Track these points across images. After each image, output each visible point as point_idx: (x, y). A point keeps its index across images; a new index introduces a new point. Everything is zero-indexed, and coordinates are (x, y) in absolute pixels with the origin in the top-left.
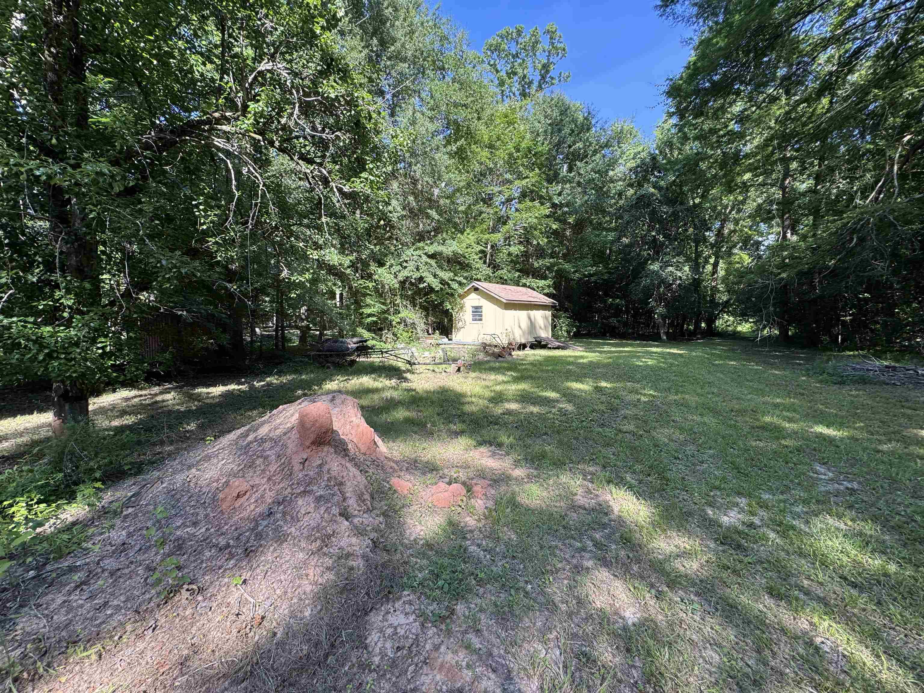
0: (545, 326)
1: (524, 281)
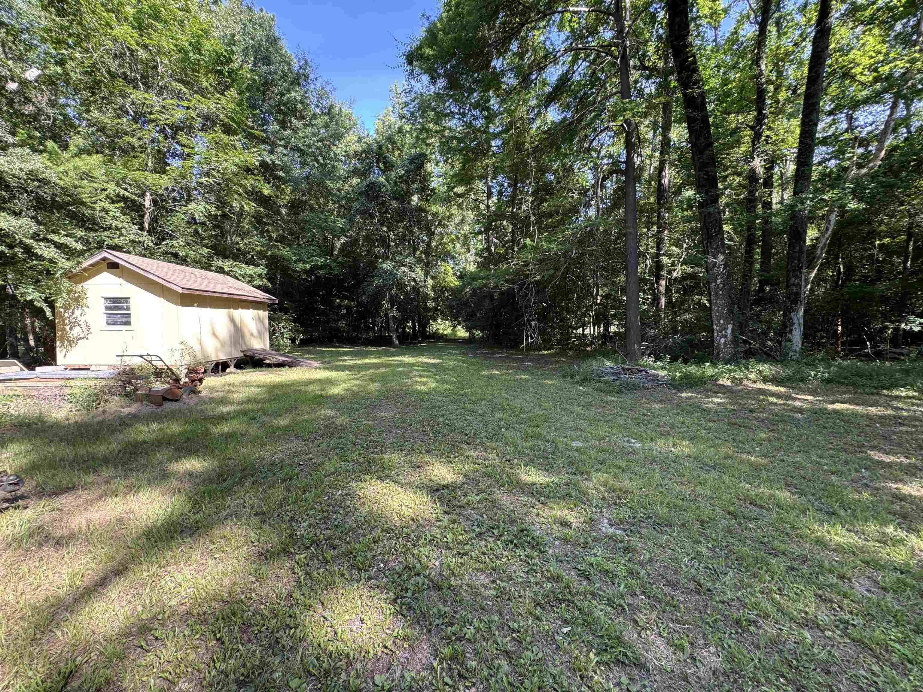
0: (259, 333)
1: (220, 264)
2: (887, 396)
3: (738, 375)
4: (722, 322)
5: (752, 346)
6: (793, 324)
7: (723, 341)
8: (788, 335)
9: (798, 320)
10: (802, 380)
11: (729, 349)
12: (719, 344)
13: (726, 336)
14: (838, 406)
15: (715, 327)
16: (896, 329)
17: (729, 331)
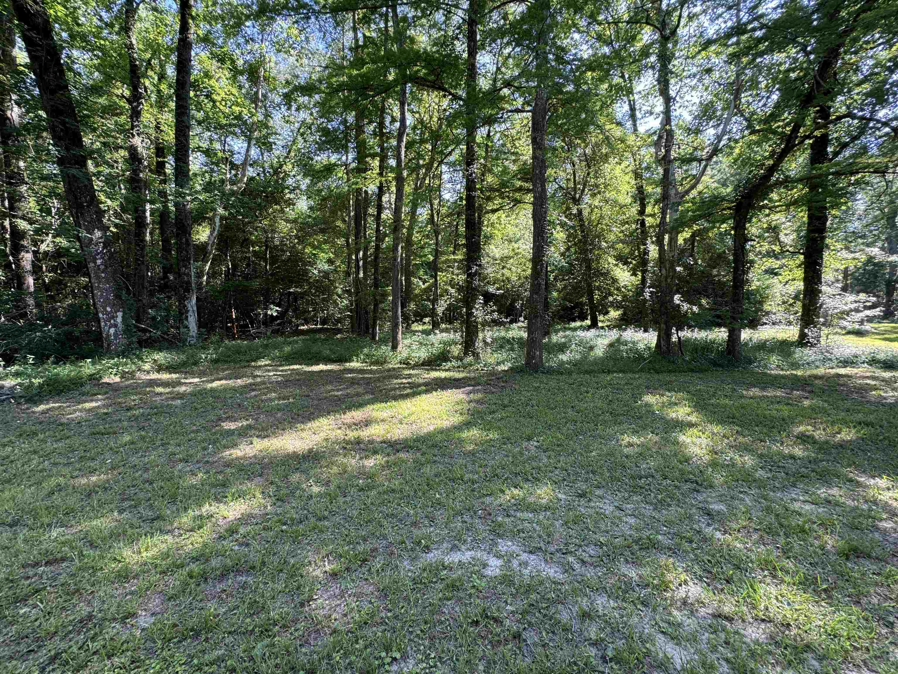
2: (253, 367)
3: (130, 367)
4: (109, 309)
5: (152, 334)
6: (187, 311)
7: (112, 331)
8: (186, 322)
9: (192, 307)
10: (196, 363)
11: (123, 341)
12: (108, 335)
13: (115, 326)
14: (216, 384)
15: (101, 315)
16: (266, 314)
17: (119, 320)
